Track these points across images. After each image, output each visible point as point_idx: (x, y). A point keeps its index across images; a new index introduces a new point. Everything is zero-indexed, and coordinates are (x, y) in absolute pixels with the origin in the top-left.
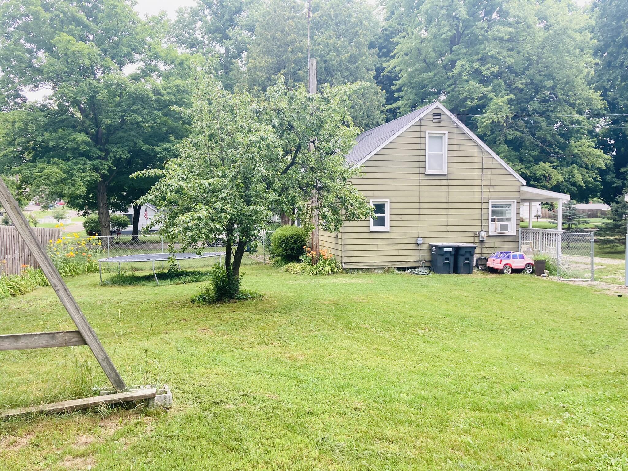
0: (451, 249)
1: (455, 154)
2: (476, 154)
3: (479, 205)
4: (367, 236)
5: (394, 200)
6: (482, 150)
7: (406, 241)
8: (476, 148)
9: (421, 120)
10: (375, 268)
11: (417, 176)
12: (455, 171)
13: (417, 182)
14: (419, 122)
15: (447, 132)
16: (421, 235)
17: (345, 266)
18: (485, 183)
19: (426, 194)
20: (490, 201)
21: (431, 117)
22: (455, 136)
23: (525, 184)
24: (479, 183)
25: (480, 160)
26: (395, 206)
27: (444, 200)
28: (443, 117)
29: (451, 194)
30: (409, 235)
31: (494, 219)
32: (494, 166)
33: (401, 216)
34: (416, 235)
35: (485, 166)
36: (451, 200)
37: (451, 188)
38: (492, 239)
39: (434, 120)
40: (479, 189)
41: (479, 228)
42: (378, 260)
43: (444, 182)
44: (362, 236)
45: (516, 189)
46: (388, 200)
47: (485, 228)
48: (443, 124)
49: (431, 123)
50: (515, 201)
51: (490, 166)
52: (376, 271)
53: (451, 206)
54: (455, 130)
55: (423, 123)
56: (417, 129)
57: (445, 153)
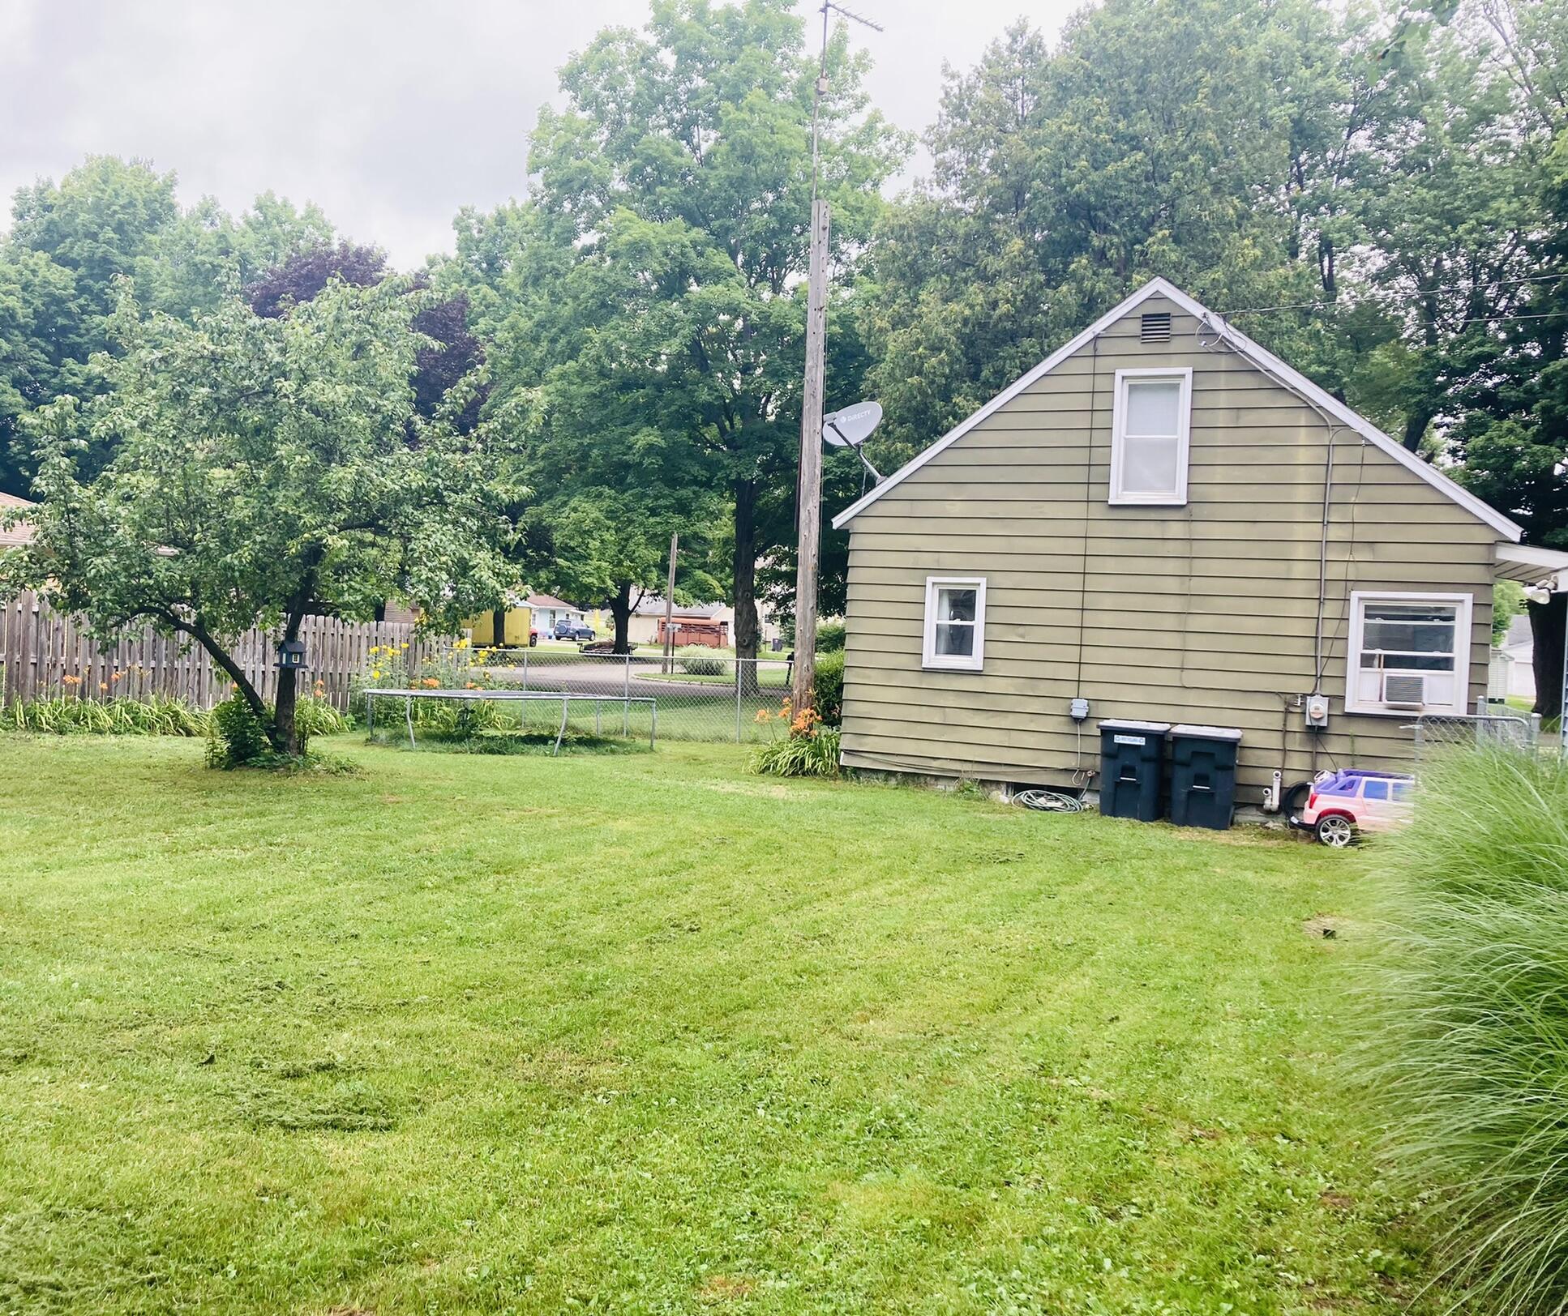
0: (1140, 741)
1: (1220, 437)
2: (1303, 436)
3: (1311, 608)
4: (912, 679)
5: (1001, 580)
6: (1323, 422)
7: (1035, 706)
8: (1303, 418)
9: (1097, 338)
10: (937, 778)
11: (1079, 510)
12: (1217, 494)
13: (1077, 528)
14: (1091, 346)
15: (1188, 371)
16: (1088, 691)
17: (844, 760)
18: (1335, 533)
19: (1111, 565)
20: (1355, 595)
21: (1135, 327)
22: (1222, 381)
23: (1517, 539)
24: (1314, 532)
25: (1320, 455)
26: (1001, 597)
27: (1172, 585)
28: (1177, 325)
29: (1199, 567)
30: (1044, 688)
31: (1373, 656)
32: (1371, 475)
33: (1021, 629)
34: (1069, 690)
35: (1338, 475)
36: (1196, 586)
37: (1198, 549)
38: (1355, 728)
39: (1144, 336)
40: (1311, 551)
41: (1305, 685)
42: (941, 751)
43: (1176, 530)
44: (897, 679)
45: (1480, 554)
46: (983, 581)
47: (1330, 688)
48: (1176, 345)
49: (1136, 346)
50: (1468, 598)
51: (1353, 475)
52: (941, 785)
53: (1197, 605)
54: (1224, 363)
55: (1102, 346)
56: (1085, 365)
57: (1183, 436)
